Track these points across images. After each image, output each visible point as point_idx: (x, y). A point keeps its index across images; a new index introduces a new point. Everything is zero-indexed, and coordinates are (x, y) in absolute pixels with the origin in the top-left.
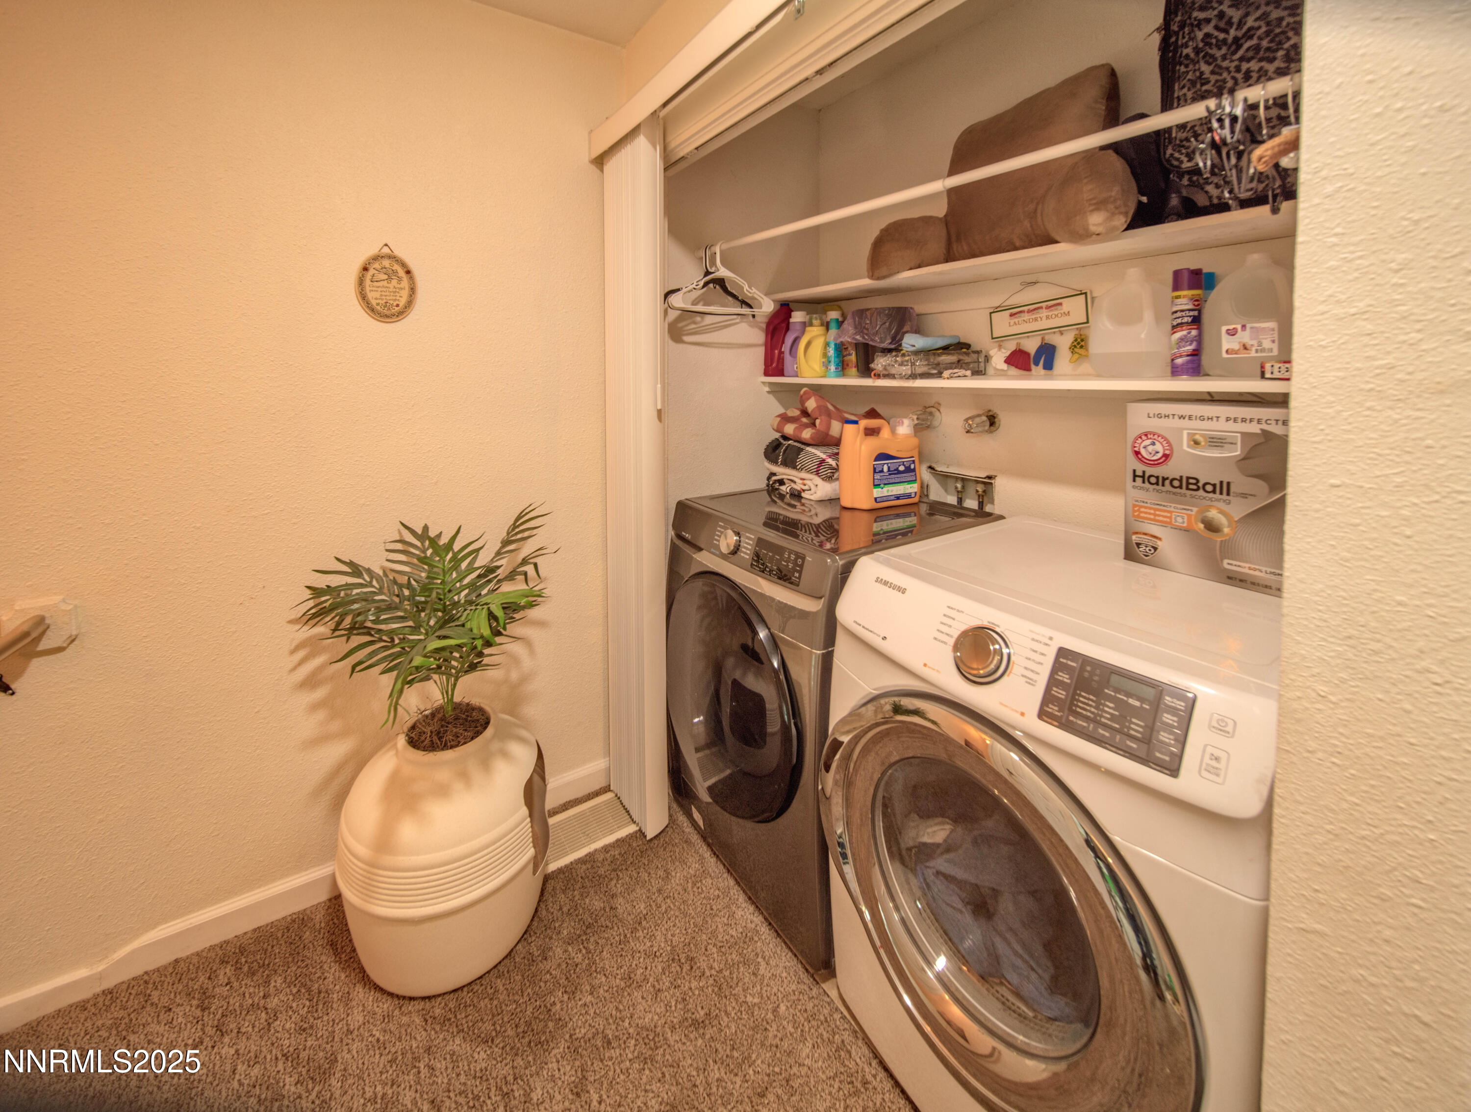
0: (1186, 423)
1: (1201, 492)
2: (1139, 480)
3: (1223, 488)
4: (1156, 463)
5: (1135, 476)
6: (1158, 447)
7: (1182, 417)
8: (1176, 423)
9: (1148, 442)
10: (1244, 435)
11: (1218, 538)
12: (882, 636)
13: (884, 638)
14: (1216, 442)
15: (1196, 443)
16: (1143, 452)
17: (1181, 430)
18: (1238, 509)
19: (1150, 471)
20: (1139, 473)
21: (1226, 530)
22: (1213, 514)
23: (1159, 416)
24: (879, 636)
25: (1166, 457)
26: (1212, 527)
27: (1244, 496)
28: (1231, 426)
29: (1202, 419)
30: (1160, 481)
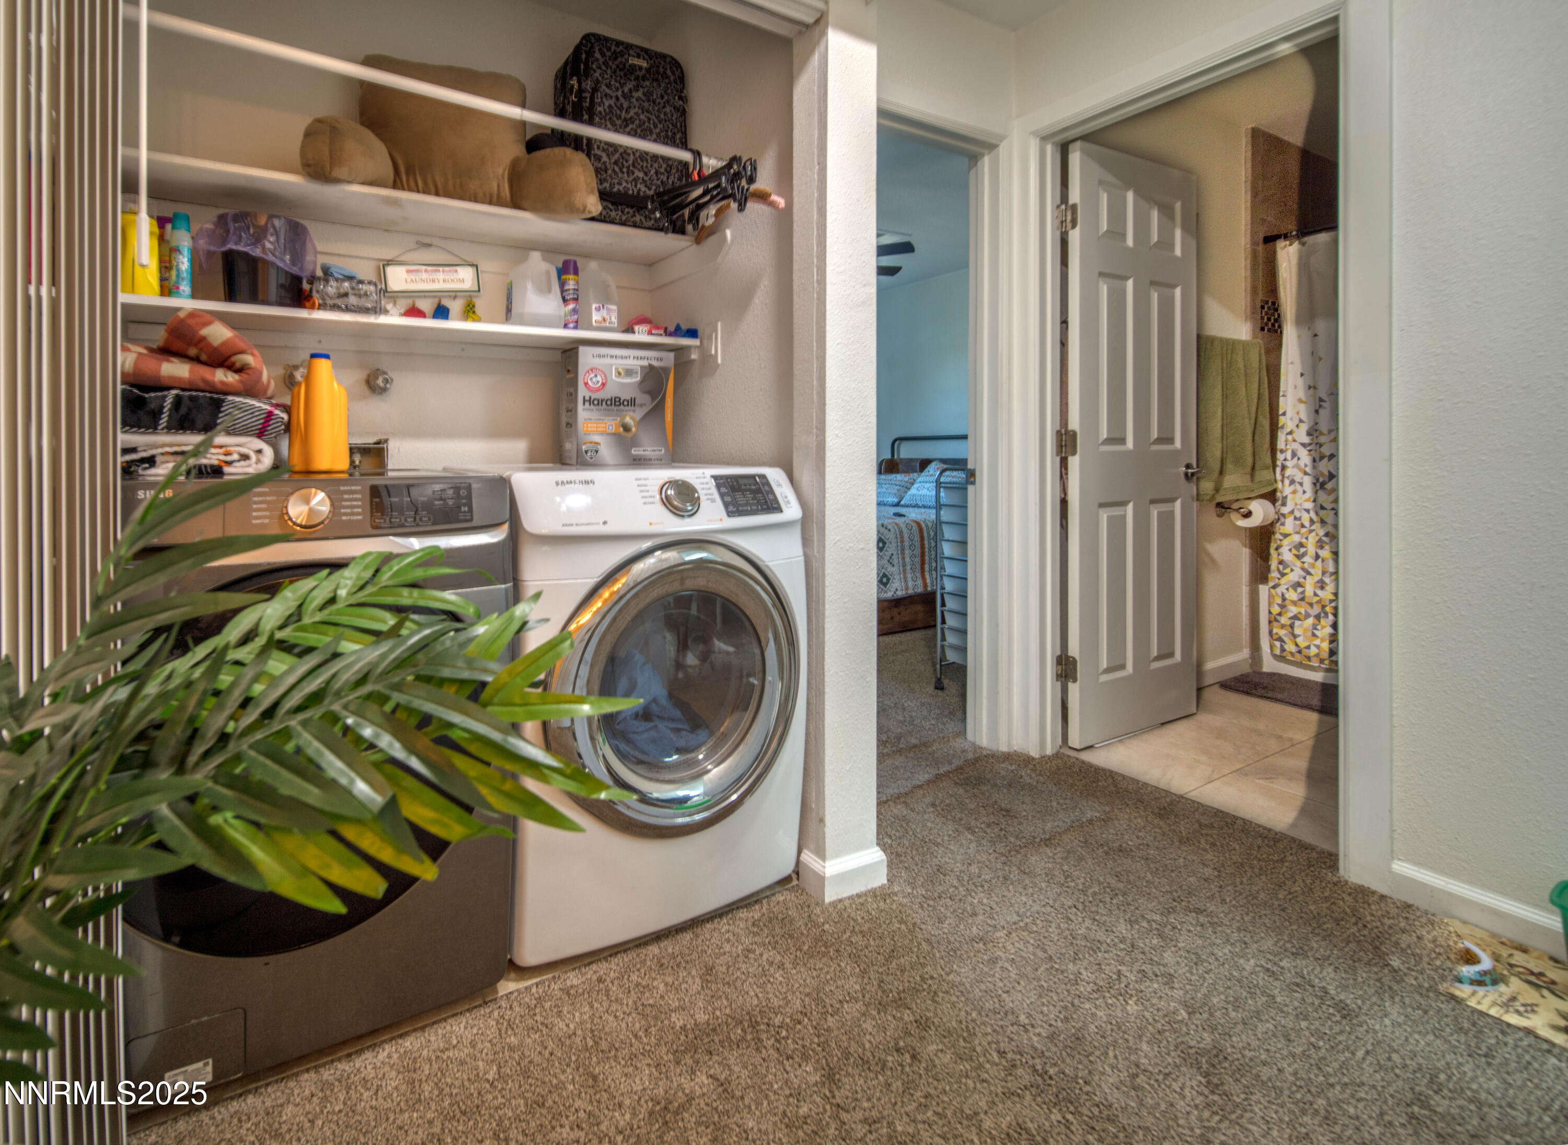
0: (614, 361)
1: (622, 407)
2: (587, 404)
3: (632, 402)
4: (598, 390)
5: (584, 401)
6: (599, 378)
7: (612, 357)
8: (608, 361)
9: (592, 375)
10: (642, 367)
11: (629, 435)
12: (602, 521)
13: (605, 523)
14: (629, 372)
15: (620, 374)
16: (590, 383)
17: (611, 366)
18: (639, 413)
19: (594, 396)
20: (587, 398)
21: (634, 429)
22: (628, 420)
23: (599, 356)
24: (598, 524)
25: (603, 384)
26: (626, 428)
27: (641, 405)
28: (636, 362)
29: (622, 357)
30: (600, 402)
